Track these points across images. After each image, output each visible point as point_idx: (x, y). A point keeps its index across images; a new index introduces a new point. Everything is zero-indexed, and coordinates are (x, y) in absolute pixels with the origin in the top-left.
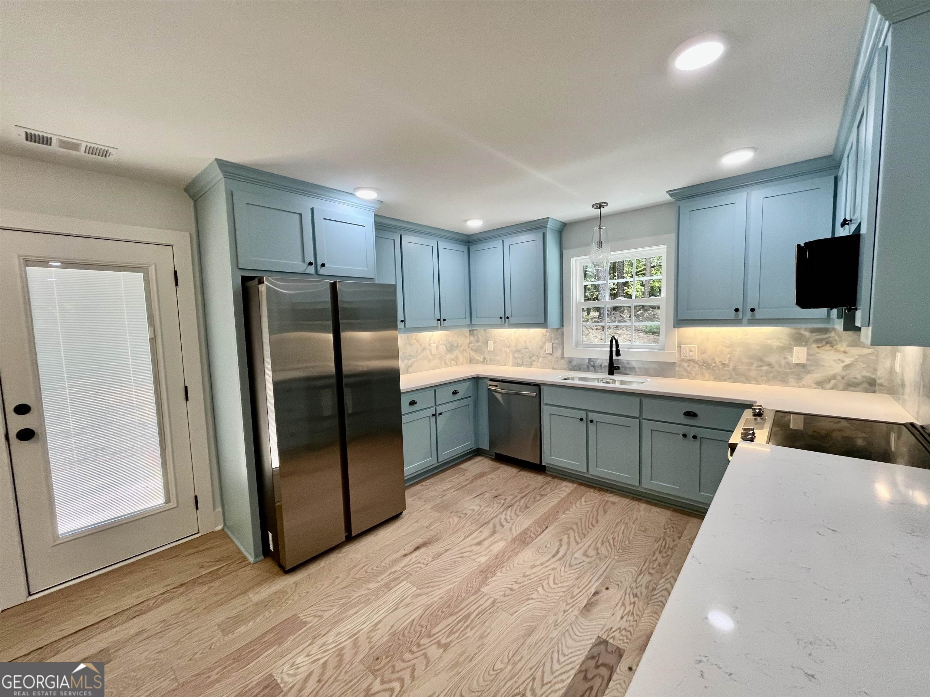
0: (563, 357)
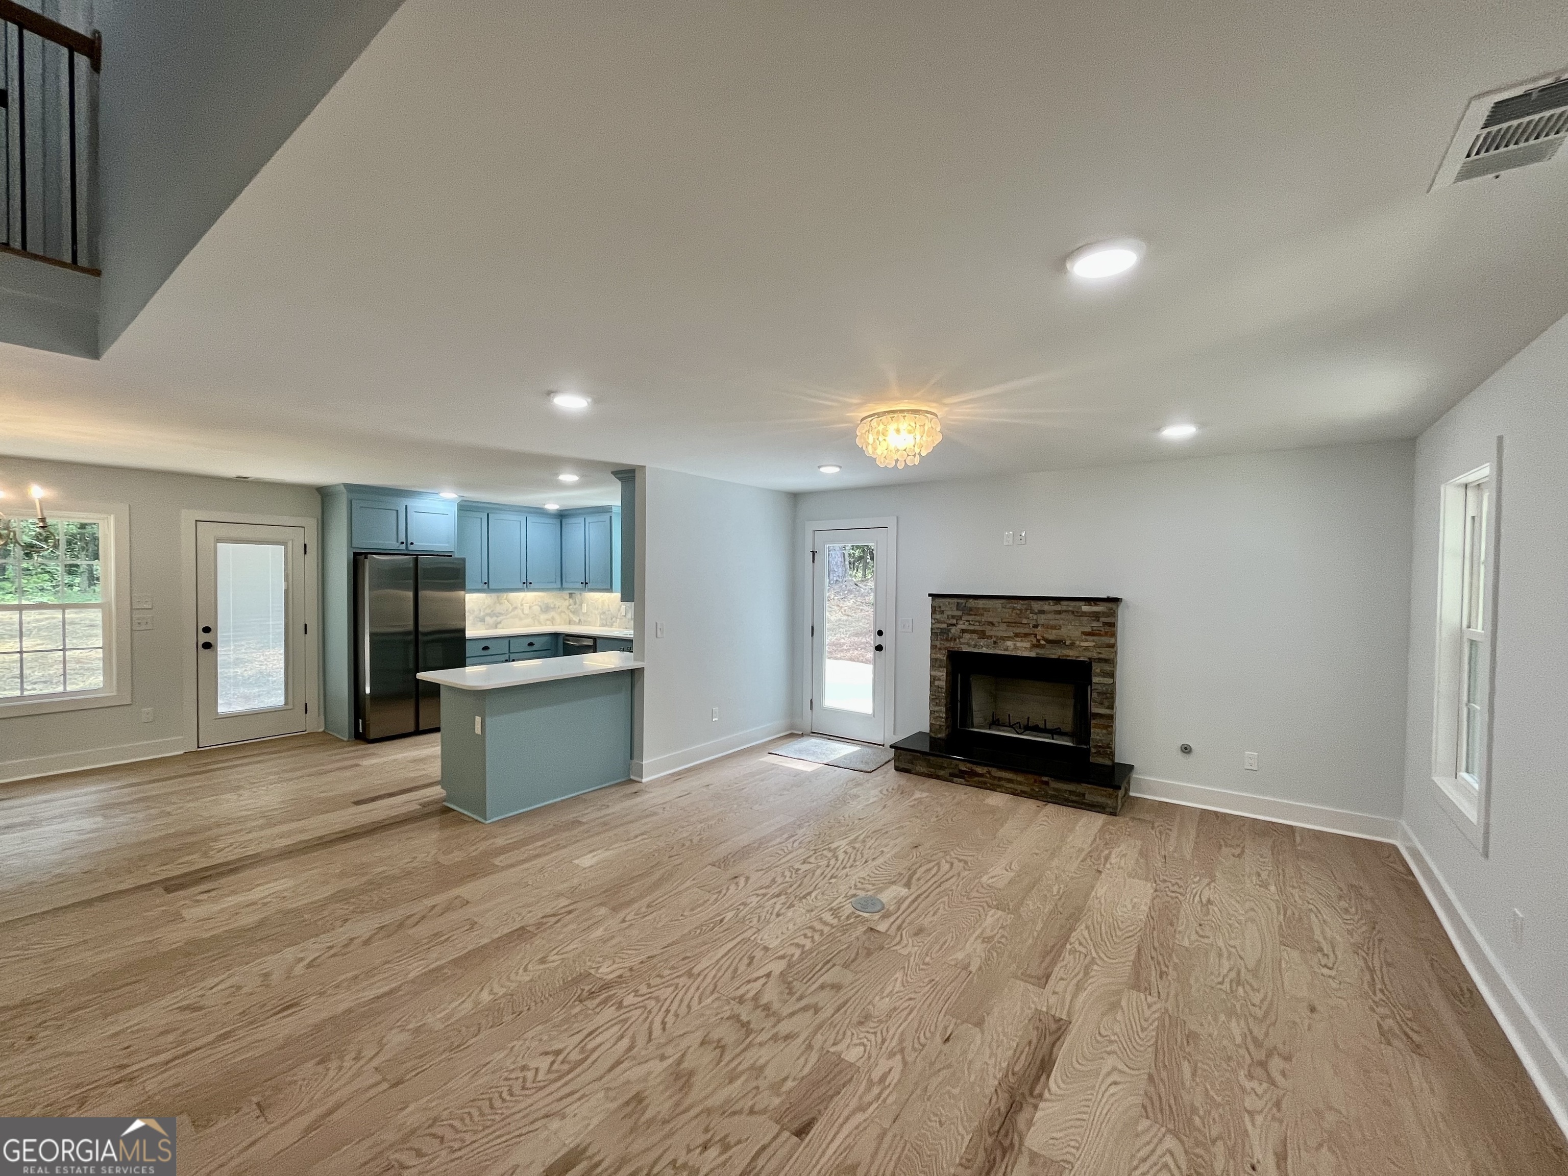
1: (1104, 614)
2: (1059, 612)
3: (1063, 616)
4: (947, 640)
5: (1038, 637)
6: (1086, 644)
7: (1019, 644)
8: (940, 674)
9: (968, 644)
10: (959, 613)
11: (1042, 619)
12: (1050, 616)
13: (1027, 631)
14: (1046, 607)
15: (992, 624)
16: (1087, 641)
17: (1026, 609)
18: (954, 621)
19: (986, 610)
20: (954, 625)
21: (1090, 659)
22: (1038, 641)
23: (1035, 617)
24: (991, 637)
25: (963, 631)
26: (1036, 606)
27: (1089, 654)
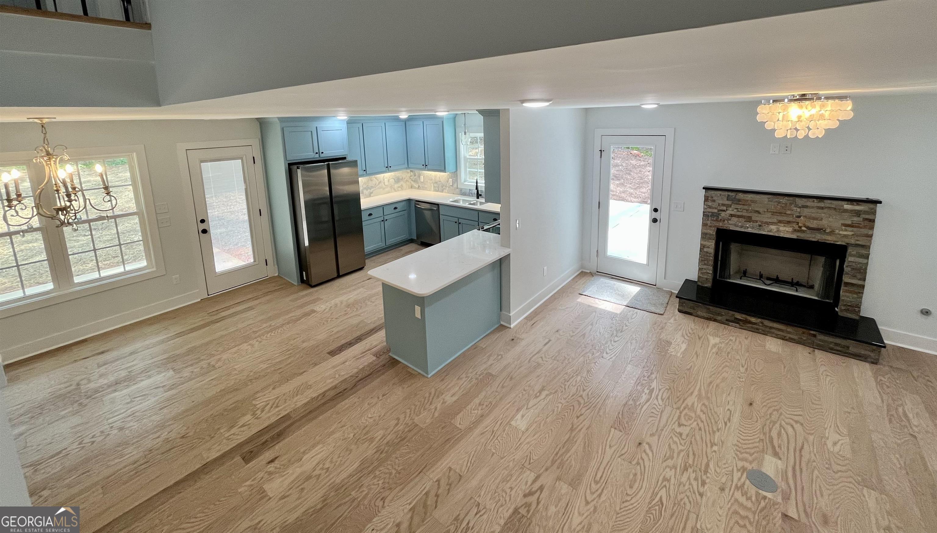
0: (457, 188)
1: (865, 212)
2: (822, 208)
3: (825, 211)
4: (717, 220)
5: (800, 225)
6: (845, 233)
7: (782, 228)
8: (710, 244)
9: (735, 225)
10: (729, 203)
11: (806, 212)
12: (813, 210)
13: (790, 219)
14: (809, 203)
15: (758, 212)
16: (846, 230)
17: (791, 204)
18: (725, 208)
19: (753, 201)
20: (724, 211)
21: (847, 243)
22: (800, 227)
23: (799, 210)
24: (757, 222)
25: (732, 215)
26: (800, 202)
27: (847, 241)
